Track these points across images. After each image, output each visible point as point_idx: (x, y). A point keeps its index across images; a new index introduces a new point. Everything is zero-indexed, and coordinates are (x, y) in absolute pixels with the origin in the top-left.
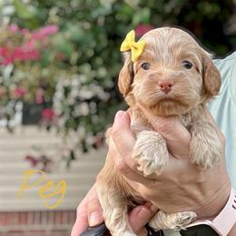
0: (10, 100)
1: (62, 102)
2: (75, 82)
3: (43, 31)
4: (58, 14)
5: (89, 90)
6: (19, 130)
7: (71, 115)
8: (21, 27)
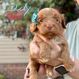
0: (13, 30)
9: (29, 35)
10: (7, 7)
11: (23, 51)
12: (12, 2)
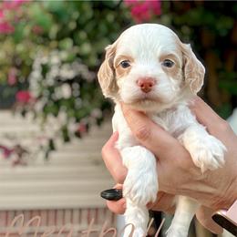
1: (40, 83)
2: (55, 59)
5: (72, 69)
7: (50, 98)
9: (40, 97)
11: (16, 163)
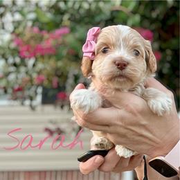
0: (32, 85)
3: (58, 32)
4: (69, 19)
6: (39, 108)
8: (41, 29)
10: (17, 24)
12: (30, 12)
